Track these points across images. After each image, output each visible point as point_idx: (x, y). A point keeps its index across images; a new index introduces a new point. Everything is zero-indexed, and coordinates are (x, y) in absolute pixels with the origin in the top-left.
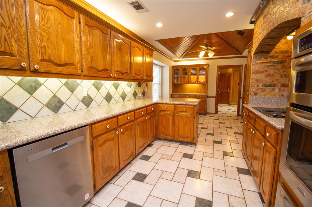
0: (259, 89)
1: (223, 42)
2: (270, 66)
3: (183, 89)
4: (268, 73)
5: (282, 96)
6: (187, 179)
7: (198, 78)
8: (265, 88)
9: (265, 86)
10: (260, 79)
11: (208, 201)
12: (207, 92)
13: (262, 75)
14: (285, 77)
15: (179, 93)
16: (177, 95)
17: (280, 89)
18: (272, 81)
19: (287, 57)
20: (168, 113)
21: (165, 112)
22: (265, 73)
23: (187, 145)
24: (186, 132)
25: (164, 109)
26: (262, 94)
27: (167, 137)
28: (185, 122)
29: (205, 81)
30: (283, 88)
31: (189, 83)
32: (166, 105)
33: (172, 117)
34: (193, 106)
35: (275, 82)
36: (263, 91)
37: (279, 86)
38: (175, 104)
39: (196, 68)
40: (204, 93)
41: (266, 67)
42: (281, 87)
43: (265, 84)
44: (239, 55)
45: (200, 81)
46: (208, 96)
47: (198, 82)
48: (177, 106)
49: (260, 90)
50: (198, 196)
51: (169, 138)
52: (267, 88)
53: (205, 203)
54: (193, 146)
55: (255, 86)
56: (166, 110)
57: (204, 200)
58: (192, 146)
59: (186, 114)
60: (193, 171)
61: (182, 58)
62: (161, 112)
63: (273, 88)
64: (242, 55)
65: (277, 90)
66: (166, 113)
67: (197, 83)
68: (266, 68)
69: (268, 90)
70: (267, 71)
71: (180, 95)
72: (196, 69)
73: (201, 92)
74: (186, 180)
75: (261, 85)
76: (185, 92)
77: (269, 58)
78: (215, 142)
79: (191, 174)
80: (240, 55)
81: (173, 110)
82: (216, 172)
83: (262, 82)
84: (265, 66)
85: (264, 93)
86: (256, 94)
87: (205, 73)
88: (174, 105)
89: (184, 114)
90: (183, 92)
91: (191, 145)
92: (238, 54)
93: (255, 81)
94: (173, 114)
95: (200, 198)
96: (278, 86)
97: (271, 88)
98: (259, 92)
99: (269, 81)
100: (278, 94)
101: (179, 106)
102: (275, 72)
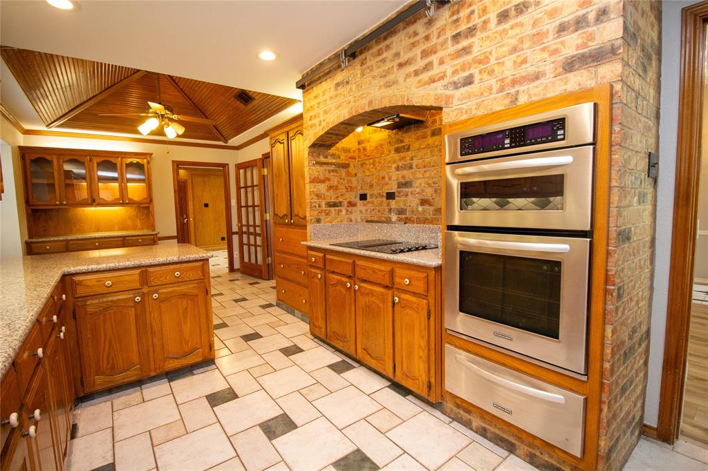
0: (322, 210)
1: (191, 108)
2: (333, 171)
3: (70, 224)
4: (331, 183)
5: (351, 221)
6: (277, 447)
7: (123, 190)
8: (329, 209)
9: (330, 205)
10: (321, 194)
11: (353, 453)
12: (153, 227)
13: (323, 186)
14: (351, 191)
15: (62, 236)
16: (52, 244)
17: (347, 211)
18: (337, 197)
19: (350, 158)
20: (120, 297)
21: (105, 300)
22: (327, 183)
23: (193, 374)
24: (188, 339)
25: (100, 290)
26: (327, 219)
27: (119, 378)
28: (181, 310)
29: (146, 197)
30: (350, 209)
31: (93, 201)
32: (110, 275)
33: (136, 310)
34: (201, 263)
35: (340, 199)
36: (327, 214)
37: (346, 205)
38: (144, 266)
39: (113, 160)
40: (142, 229)
41: (327, 172)
42: (348, 206)
43: (329, 203)
44: (221, 143)
45: (130, 197)
46: (159, 236)
47: (123, 201)
48: (151, 269)
49: (323, 214)
50: (334, 460)
51: (132, 375)
52: (332, 209)
53: (355, 461)
54: (209, 368)
55: (315, 207)
56: (110, 290)
57: (346, 458)
58: (205, 369)
59: (182, 288)
60: (270, 420)
61: (58, 126)
62: (89, 302)
63: (340, 208)
64: (228, 144)
65: (344, 212)
66: (111, 301)
67: (123, 204)
68: (327, 175)
69: (334, 212)
70: (329, 180)
71: (67, 241)
72: (116, 164)
73: (135, 228)
74: (279, 450)
75: (324, 203)
76: (81, 231)
77: (329, 157)
78: (247, 338)
79: (273, 429)
80: (224, 142)
81: (137, 285)
82: (308, 394)
83: (324, 199)
84: (326, 170)
85: (330, 218)
86: (318, 221)
87: (142, 177)
88: (138, 271)
89: (176, 288)
90: (71, 233)
91: (202, 367)
92: (219, 140)
93: (316, 198)
94: (138, 299)
95: (340, 460)
96: (344, 206)
97: (337, 208)
98: (322, 217)
99: (333, 197)
100: (346, 219)
101: (158, 268)
102: (338, 182)
